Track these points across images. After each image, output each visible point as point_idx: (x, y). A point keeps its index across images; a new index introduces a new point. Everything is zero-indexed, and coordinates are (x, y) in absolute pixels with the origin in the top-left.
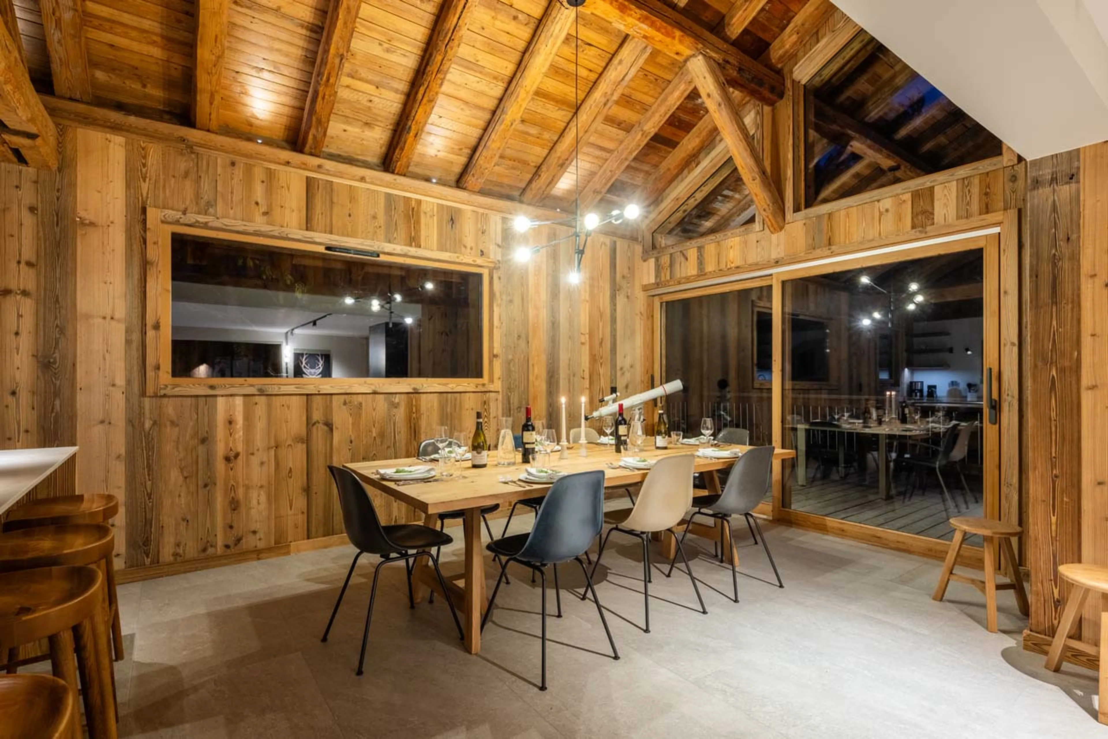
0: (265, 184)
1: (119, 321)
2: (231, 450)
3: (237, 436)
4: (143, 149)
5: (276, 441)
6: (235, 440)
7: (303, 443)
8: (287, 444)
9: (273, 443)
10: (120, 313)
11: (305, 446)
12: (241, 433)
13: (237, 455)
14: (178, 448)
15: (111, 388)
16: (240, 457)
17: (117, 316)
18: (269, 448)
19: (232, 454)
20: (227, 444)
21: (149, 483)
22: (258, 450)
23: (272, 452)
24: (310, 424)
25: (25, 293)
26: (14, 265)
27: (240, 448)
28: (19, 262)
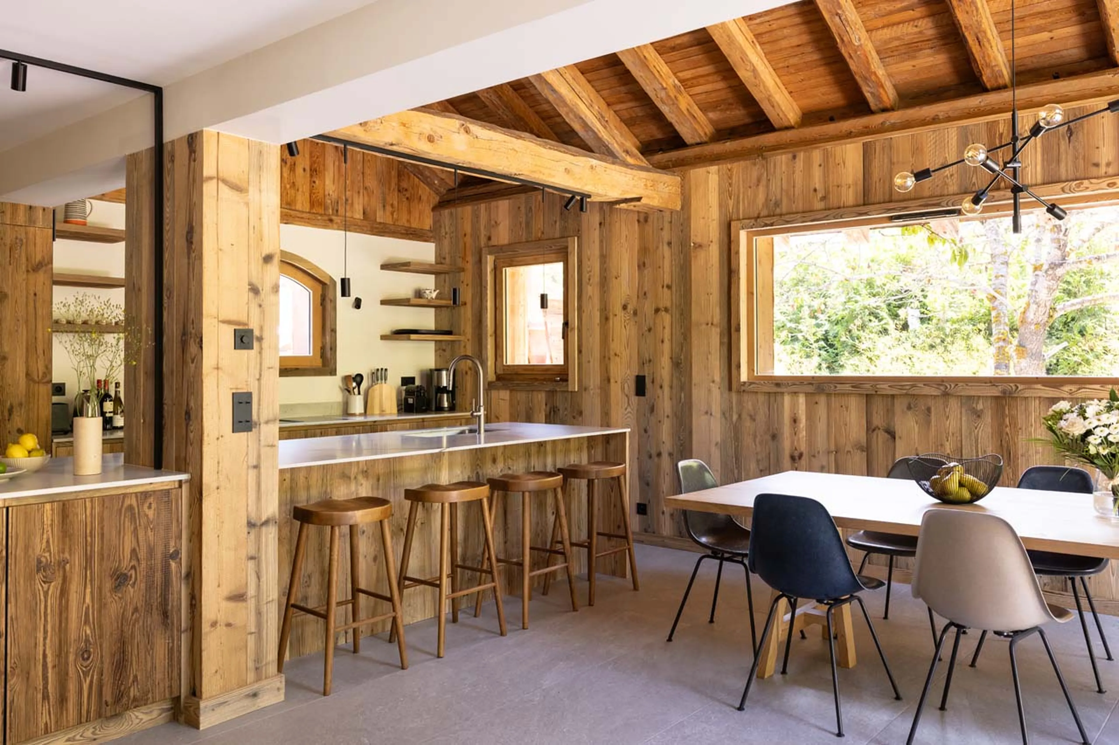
0: (822, 167)
1: (716, 326)
2: (796, 449)
3: (801, 436)
4: (729, 170)
5: (836, 445)
6: (799, 439)
7: (863, 451)
8: (846, 450)
9: (833, 448)
10: (717, 319)
11: (865, 454)
12: (804, 433)
13: (801, 455)
14: (755, 441)
15: (711, 384)
16: (803, 458)
17: (715, 322)
18: (828, 453)
19: (796, 454)
20: (792, 442)
21: (736, 471)
22: (819, 452)
23: (832, 457)
24: (871, 429)
25: (666, 310)
26: (661, 289)
27: (803, 447)
28: (663, 287)
